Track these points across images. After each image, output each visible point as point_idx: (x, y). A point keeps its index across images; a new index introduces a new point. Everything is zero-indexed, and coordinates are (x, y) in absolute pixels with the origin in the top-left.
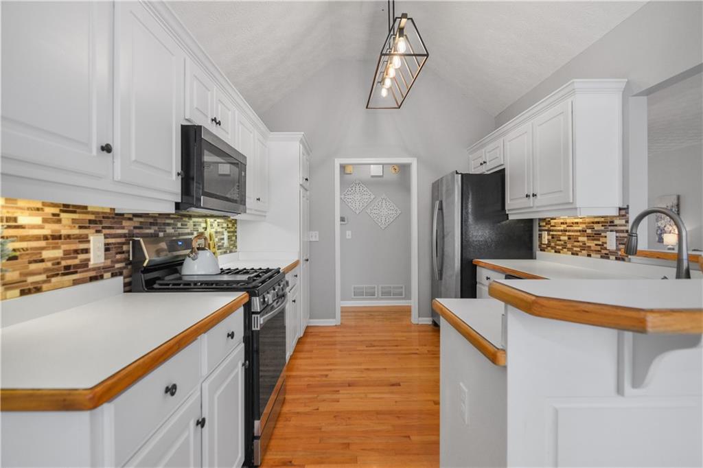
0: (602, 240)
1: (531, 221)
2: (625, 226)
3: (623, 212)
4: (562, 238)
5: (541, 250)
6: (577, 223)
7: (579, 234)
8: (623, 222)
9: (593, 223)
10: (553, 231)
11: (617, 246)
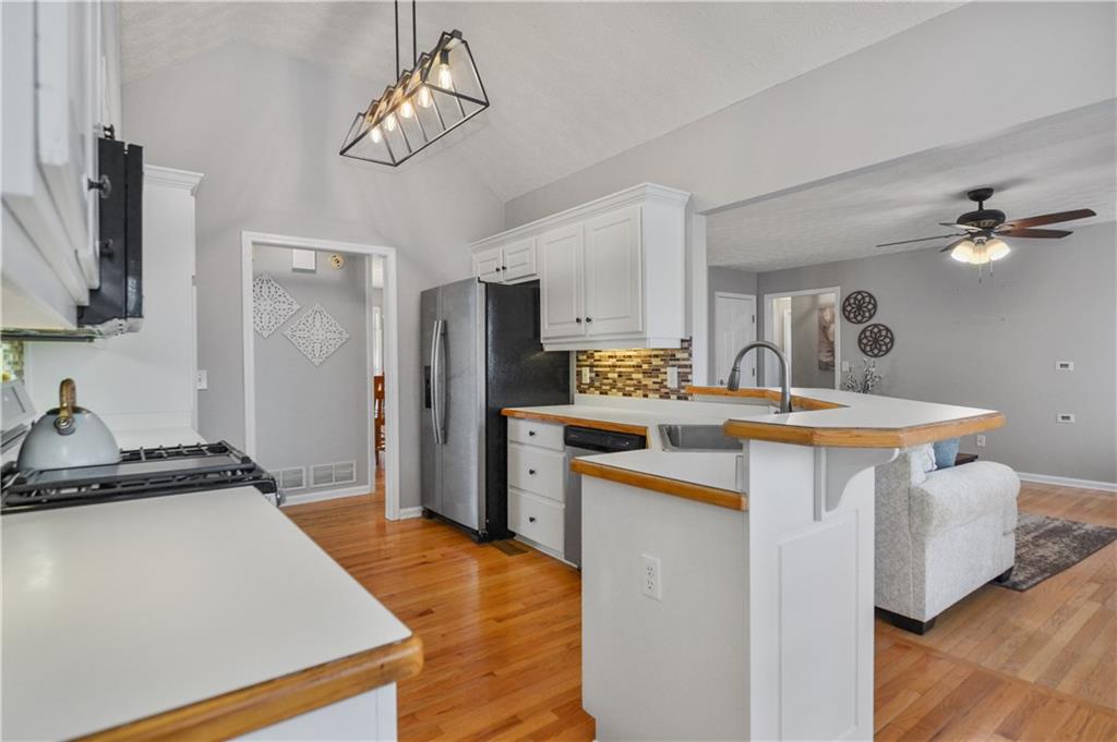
0: (662, 377)
1: (567, 354)
2: (688, 360)
3: (686, 345)
4: (610, 375)
5: (580, 392)
6: (630, 357)
7: (632, 369)
8: (686, 355)
9: (650, 356)
10: (597, 366)
11: (679, 383)
